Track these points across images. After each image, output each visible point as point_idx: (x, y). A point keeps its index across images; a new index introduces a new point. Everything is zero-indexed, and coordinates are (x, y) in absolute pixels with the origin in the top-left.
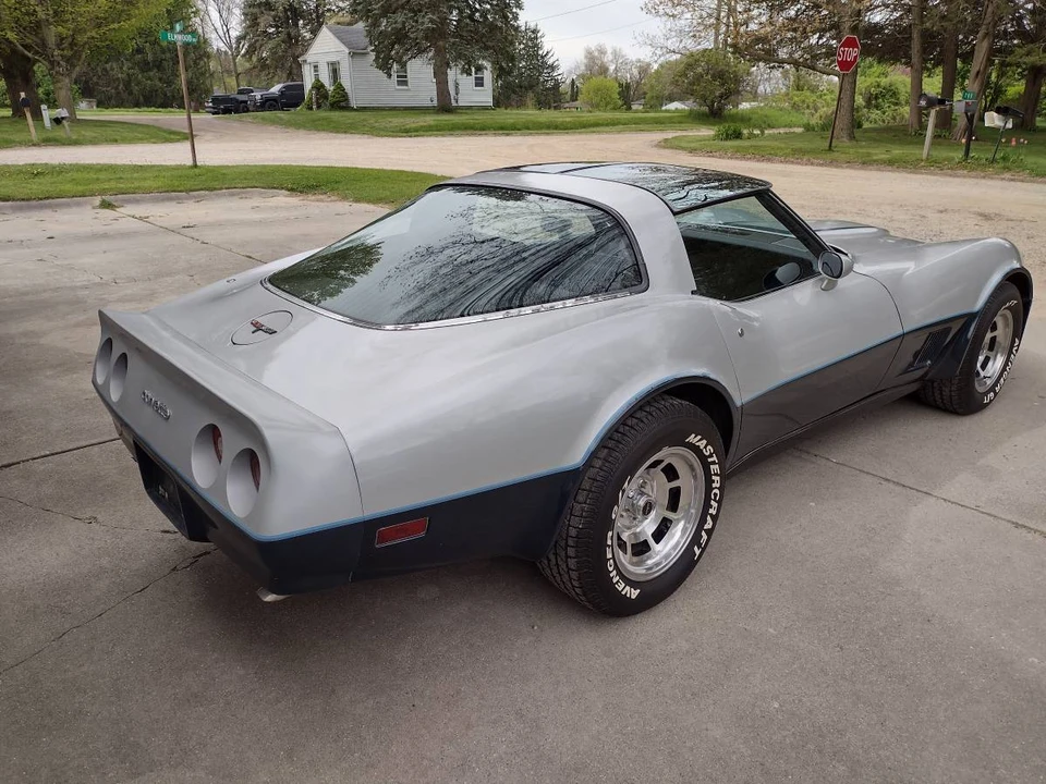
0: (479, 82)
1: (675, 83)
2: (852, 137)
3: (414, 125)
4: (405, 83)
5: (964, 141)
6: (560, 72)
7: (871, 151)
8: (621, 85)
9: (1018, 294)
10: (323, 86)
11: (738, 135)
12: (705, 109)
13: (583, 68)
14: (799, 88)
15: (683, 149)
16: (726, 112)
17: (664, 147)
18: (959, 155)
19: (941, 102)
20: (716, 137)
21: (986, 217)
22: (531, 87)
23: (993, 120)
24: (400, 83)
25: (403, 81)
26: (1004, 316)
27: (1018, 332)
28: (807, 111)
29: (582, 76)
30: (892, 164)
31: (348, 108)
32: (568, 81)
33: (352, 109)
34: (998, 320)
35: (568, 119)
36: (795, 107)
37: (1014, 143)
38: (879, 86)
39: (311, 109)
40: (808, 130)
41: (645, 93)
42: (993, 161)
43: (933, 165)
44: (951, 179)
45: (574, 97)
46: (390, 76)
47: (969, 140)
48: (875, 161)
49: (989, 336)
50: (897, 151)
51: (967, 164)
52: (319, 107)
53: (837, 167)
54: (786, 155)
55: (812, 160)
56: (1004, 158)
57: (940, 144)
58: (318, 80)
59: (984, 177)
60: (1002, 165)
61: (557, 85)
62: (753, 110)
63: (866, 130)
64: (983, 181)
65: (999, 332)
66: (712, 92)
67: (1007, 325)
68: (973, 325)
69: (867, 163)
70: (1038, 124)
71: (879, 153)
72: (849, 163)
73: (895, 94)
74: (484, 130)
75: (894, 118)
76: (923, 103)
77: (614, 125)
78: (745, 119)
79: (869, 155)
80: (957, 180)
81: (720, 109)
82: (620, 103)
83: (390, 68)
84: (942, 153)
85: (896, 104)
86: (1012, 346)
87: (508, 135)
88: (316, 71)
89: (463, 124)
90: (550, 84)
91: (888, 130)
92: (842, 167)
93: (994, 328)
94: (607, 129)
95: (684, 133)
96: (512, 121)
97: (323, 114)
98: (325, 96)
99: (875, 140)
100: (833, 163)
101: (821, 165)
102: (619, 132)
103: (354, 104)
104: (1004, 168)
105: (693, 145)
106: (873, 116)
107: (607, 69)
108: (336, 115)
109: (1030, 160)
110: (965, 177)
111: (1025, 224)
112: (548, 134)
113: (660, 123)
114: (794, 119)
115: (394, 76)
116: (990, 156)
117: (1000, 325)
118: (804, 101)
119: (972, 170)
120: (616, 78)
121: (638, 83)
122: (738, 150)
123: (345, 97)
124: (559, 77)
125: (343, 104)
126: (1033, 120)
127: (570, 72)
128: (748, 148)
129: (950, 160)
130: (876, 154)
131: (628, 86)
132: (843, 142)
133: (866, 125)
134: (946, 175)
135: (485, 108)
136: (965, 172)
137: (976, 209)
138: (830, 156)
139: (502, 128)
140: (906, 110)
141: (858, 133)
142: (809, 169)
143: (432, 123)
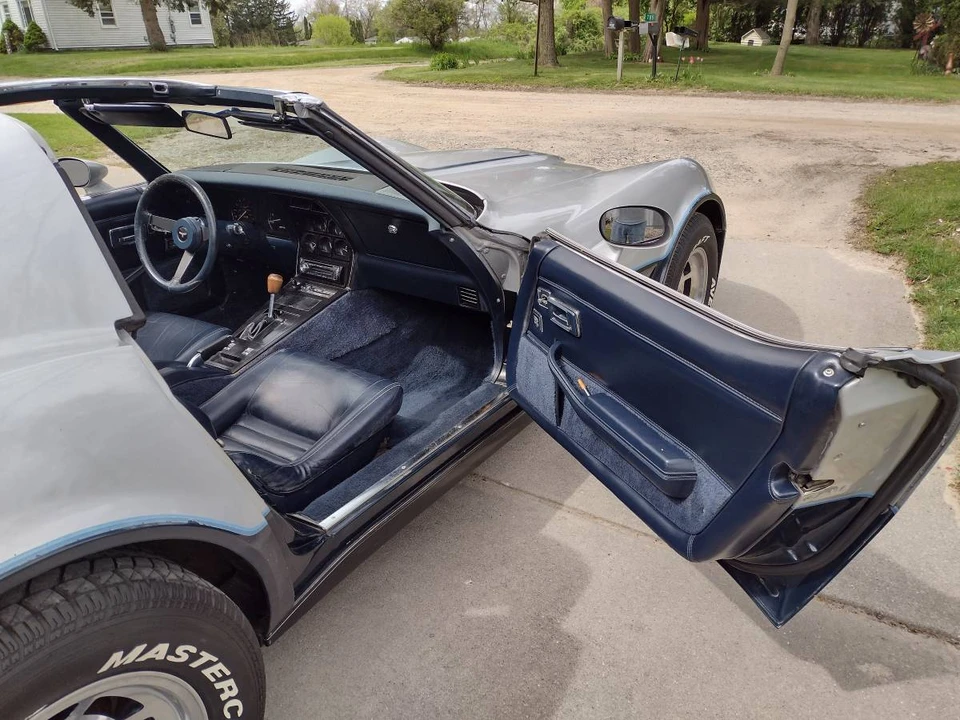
0: (196, 19)
1: (396, 17)
2: (556, 63)
3: (121, 66)
4: (112, 22)
5: (650, 61)
6: (291, 10)
7: (572, 75)
8: (352, 23)
9: (711, 227)
10: (15, 27)
11: (453, 65)
12: (427, 42)
13: (313, 6)
14: (510, 20)
15: (402, 80)
16: (446, 45)
17: (383, 79)
18: (648, 75)
19: (628, 24)
20: (433, 67)
21: (674, 131)
22: (263, 26)
23: (673, 40)
24: (105, 22)
25: (109, 19)
26: (698, 255)
27: (713, 271)
28: (519, 42)
29: (314, 15)
30: (592, 86)
31: (49, 50)
32: (301, 20)
33: (53, 51)
34: (692, 261)
35: (291, 55)
36: (509, 38)
37: (691, 61)
38: (579, 17)
39: (5, 52)
40: (519, 58)
41: (377, 30)
42: (677, 79)
43: (627, 86)
44: (642, 98)
45: (308, 36)
46: (92, 14)
47: (655, 61)
48: (577, 84)
49: (683, 279)
50: (595, 74)
51: (655, 82)
52: (14, 50)
53: (543, 91)
54: (497, 82)
55: (521, 86)
56: (685, 76)
57: (632, 66)
58: (9, 21)
59: (670, 95)
60: (684, 82)
61: (290, 24)
62: (471, 43)
63: (569, 57)
64: (670, 98)
65: (693, 275)
66: (431, 25)
67: (701, 266)
68: (664, 271)
69: (569, 86)
70: (710, 46)
71: (580, 76)
72: (554, 88)
73: (593, 24)
74: (200, 68)
75: (595, 46)
76: (612, 26)
77: (339, 59)
78: (464, 51)
79: (571, 78)
80: (648, 98)
81: (441, 41)
82: (352, 39)
83: (91, 5)
84: (632, 74)
85: (595, 34)
86: (709, 288)
87: (227, 72)
88: (6, 11)
89: (177, 62)
90: (282, 23)
91: (588, 55)
92: (546, 91)
93: (688, 270)
94: (333, 63)
95: (404, 65)
96: (231, 58)
97: (18, 57)
98: (20, 38)
99: (577, 65)
100: (539, 88)
101: (529, 90)
102: (344, 66)
103: (54, 46)
104: (686, 85)
105: (410, 76)
106: (577, 45)
107: (337, 8)
108: (34, 58)
109: (706, 77)
110: (654, 95)
111: (708, 136)
112: (271, 69)
113: (384, 57)
114: (508, 50)
115: (98, 14)
116: (674, 75)
117: (694, 267)
118: (515, 32)
119: (661, 88)
120: (347, 17)
121: (369, 21)
122: (452, 79)
123: (42, 37)
124: (291, 16)
125: (43, 46)
126: (705, 43)
127: (301, 11)
128: (462, 76)
129: (640, 79)
130: (576, 78)
131: (359, 24)
132: (547, 67)
133: (570, 52)
134: (638, 94)
135: (207, 46)
136: (655, 90)
137: (667, 125)
138: (536, 80)
139: (221, 66)
140: (603, 39)
141: (561, 59)
142: (517, 94)
143: (142, 62)
